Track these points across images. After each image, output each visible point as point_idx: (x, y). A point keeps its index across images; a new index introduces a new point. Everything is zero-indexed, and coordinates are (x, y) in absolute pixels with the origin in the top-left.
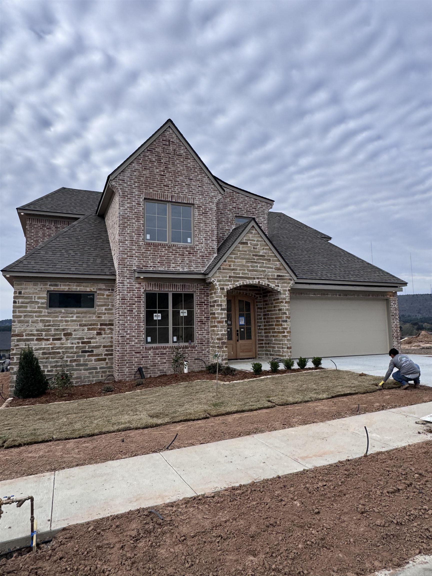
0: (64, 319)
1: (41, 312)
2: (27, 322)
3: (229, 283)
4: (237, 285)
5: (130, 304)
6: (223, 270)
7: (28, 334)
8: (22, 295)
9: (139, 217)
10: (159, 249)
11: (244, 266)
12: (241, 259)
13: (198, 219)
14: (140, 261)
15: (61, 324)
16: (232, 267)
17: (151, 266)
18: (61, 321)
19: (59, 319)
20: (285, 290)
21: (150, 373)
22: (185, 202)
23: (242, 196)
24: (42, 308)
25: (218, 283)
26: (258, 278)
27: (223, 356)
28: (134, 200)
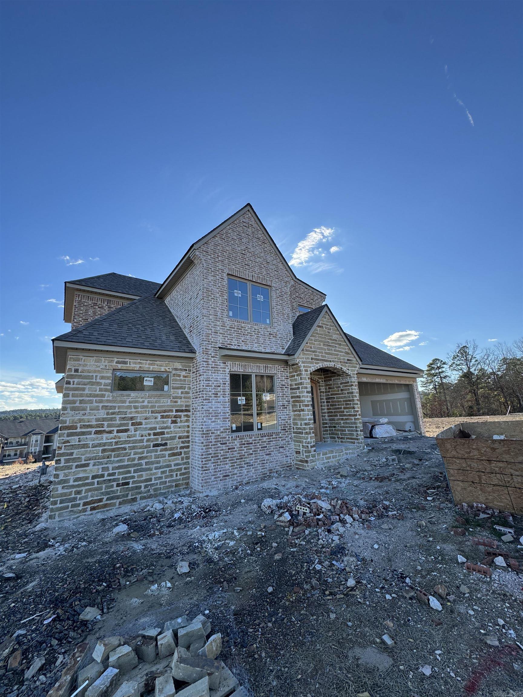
0: (132, 405)
1: (103, 396)
2: (84, 409)
3: (312, 365)
4: (317, 367)
5: (215, 386)
6: (306, 351)
7: (84, 425)
8: (80, 374)
9: (223, 292)
11: (322, 348)
12: (319, 342)
13: (276, 301)
14: (225, 339)
15: (129, 411)
16: (313, 349)
17: (235, 345)
18: (129, 407)
19: (126, 405)
20: (354, 374)
22: (264, 283)
24: (106, 390)
25: (302, 365)
26: (333, 361)
28: (217, 273)
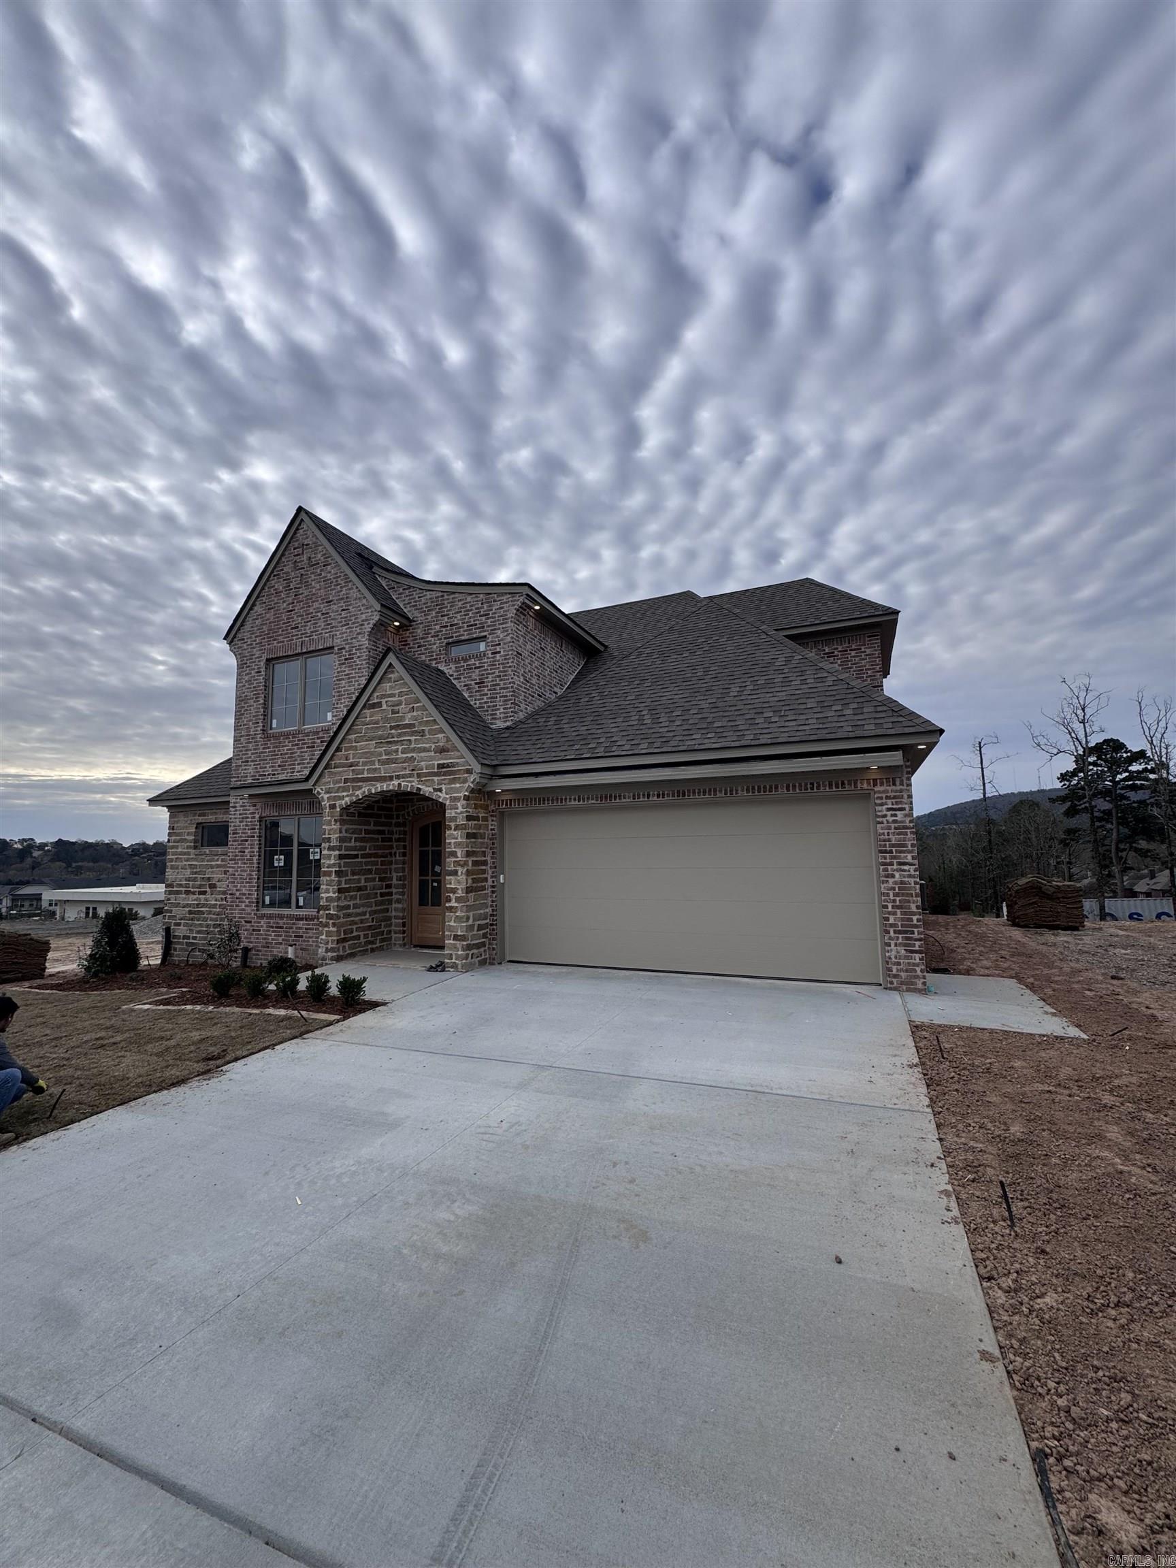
0: (208, 863)
3: (345, 794)
4: (358, 795)
10: (280, 743)
11: (372, 753)
12: (367, 740)
13: (338, 672)
14: (256, 768)
15: (207, 871)
17: (269, 775)
18: (206, 866)
19: (205, 863)
20: (457, 799)
21: (261, 959)
22: (320, 647)
23: (461, 597)
24: (191, 847)
25: (326, 796)
26: (398, 777)
27: (327, 943)
